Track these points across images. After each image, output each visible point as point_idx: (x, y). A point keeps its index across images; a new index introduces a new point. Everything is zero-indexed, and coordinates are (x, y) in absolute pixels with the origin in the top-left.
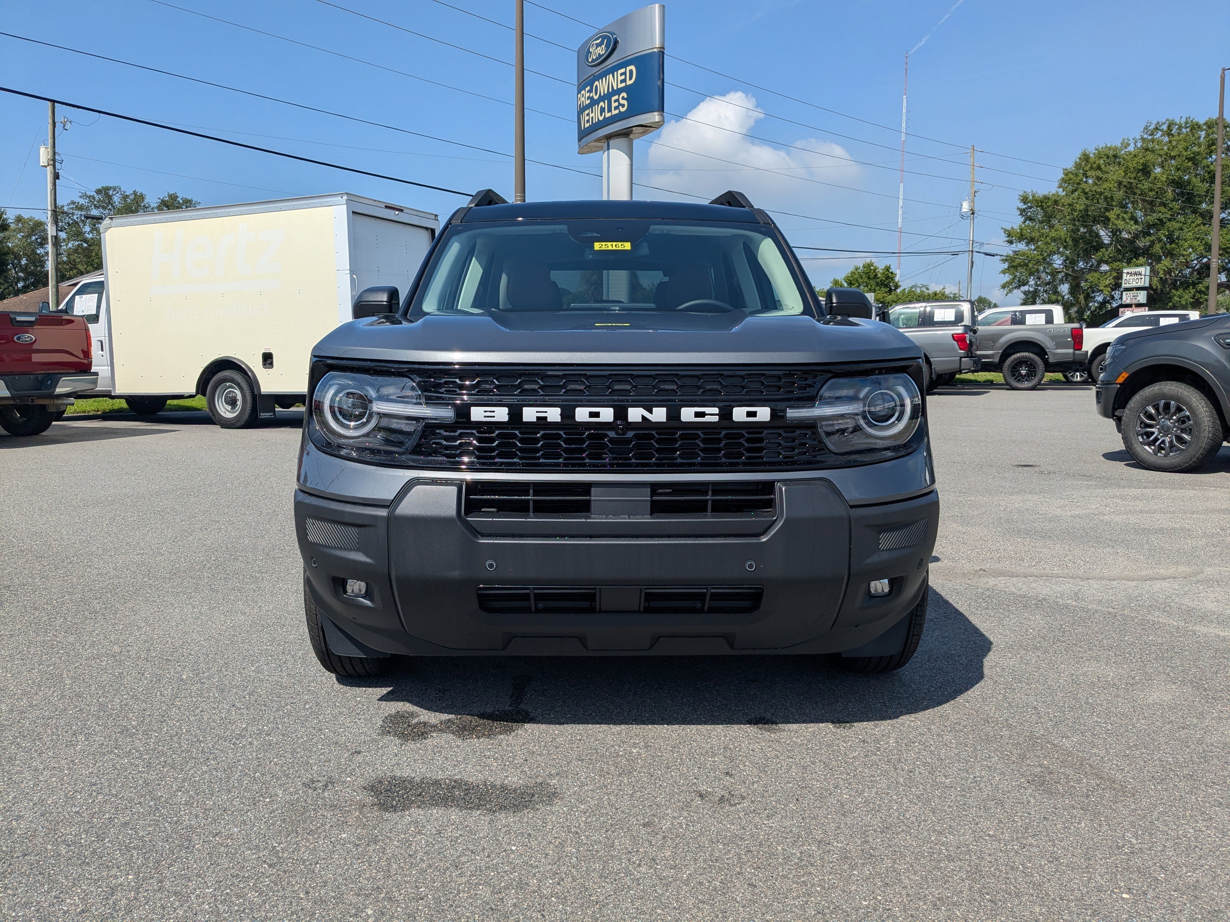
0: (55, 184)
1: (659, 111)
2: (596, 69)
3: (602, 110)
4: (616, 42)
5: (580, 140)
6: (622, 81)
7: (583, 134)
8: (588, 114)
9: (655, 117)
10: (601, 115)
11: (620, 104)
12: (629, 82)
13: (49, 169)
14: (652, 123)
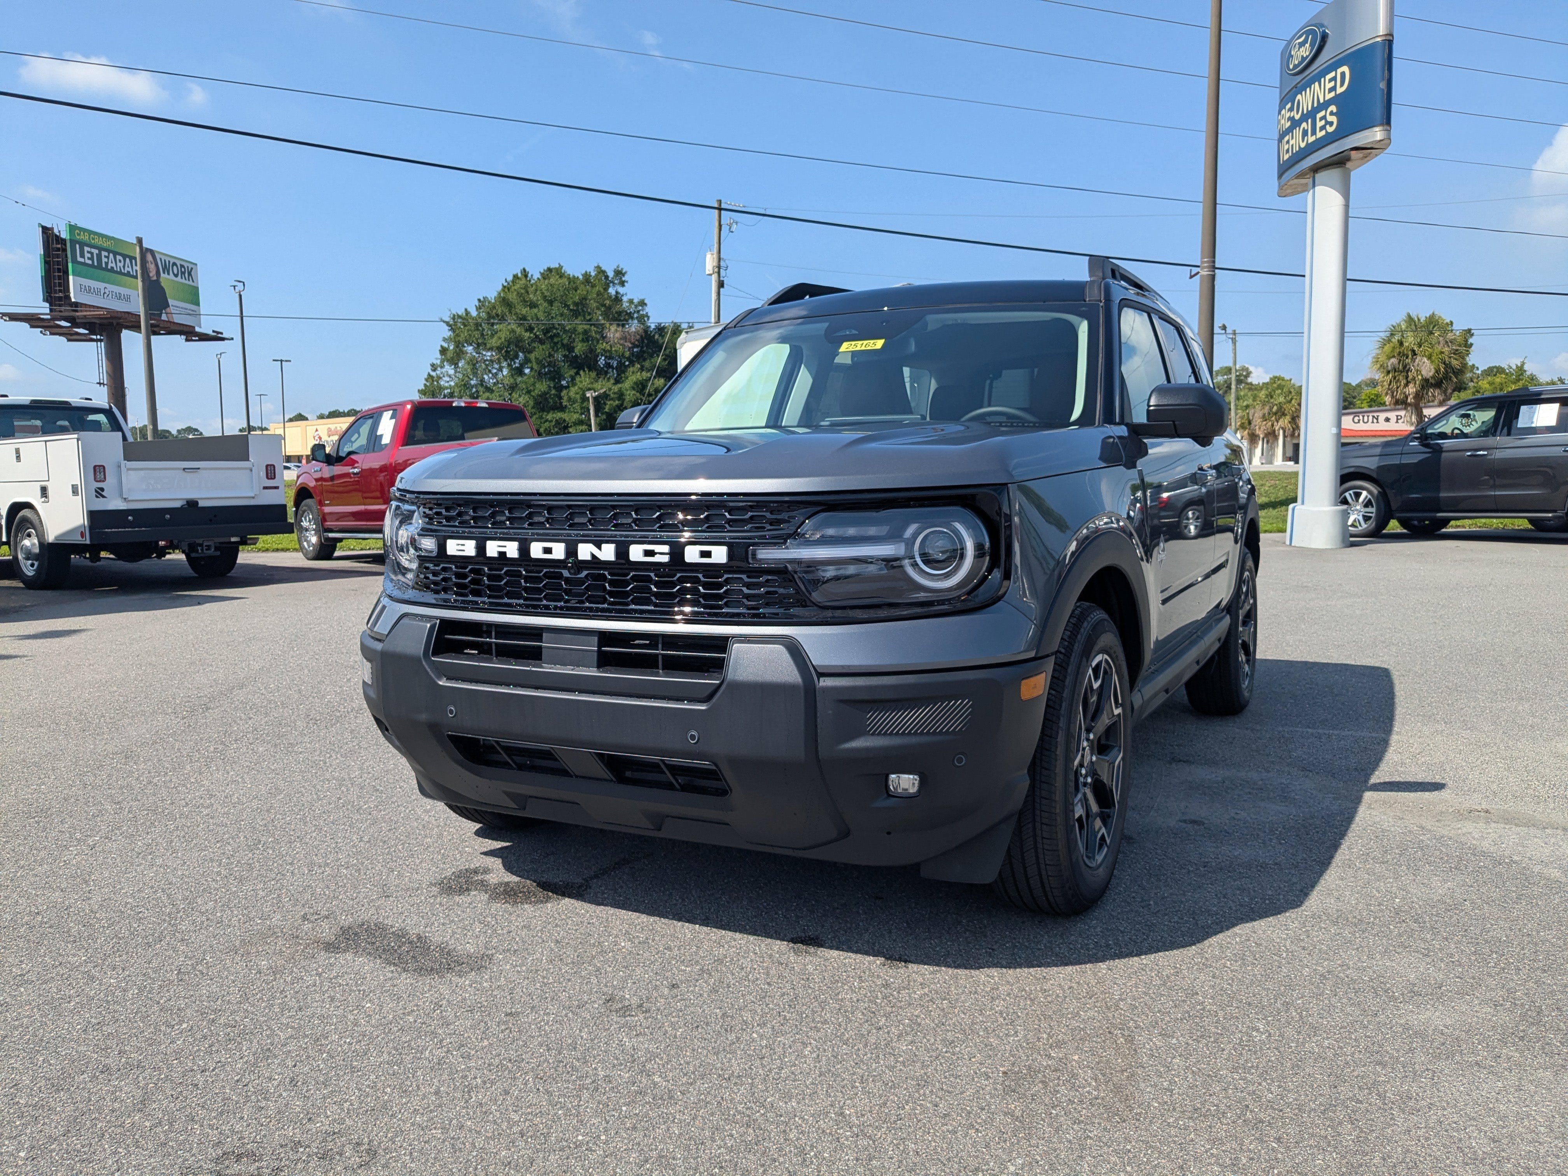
0: (719, 294)
1: (1382, 124)
2: (1299, 78)
3: (1305, 133)
4: (1324, 38)
5: (1280, 176)
6: (1330, 90)
7: (1283, 169)
8: (1288, 142)
9: (1377, 134)
10: (1303, 141)
11: (1327, 123)
12: (1340, 90)
13: (714, 277)
14: (1372, 142)
